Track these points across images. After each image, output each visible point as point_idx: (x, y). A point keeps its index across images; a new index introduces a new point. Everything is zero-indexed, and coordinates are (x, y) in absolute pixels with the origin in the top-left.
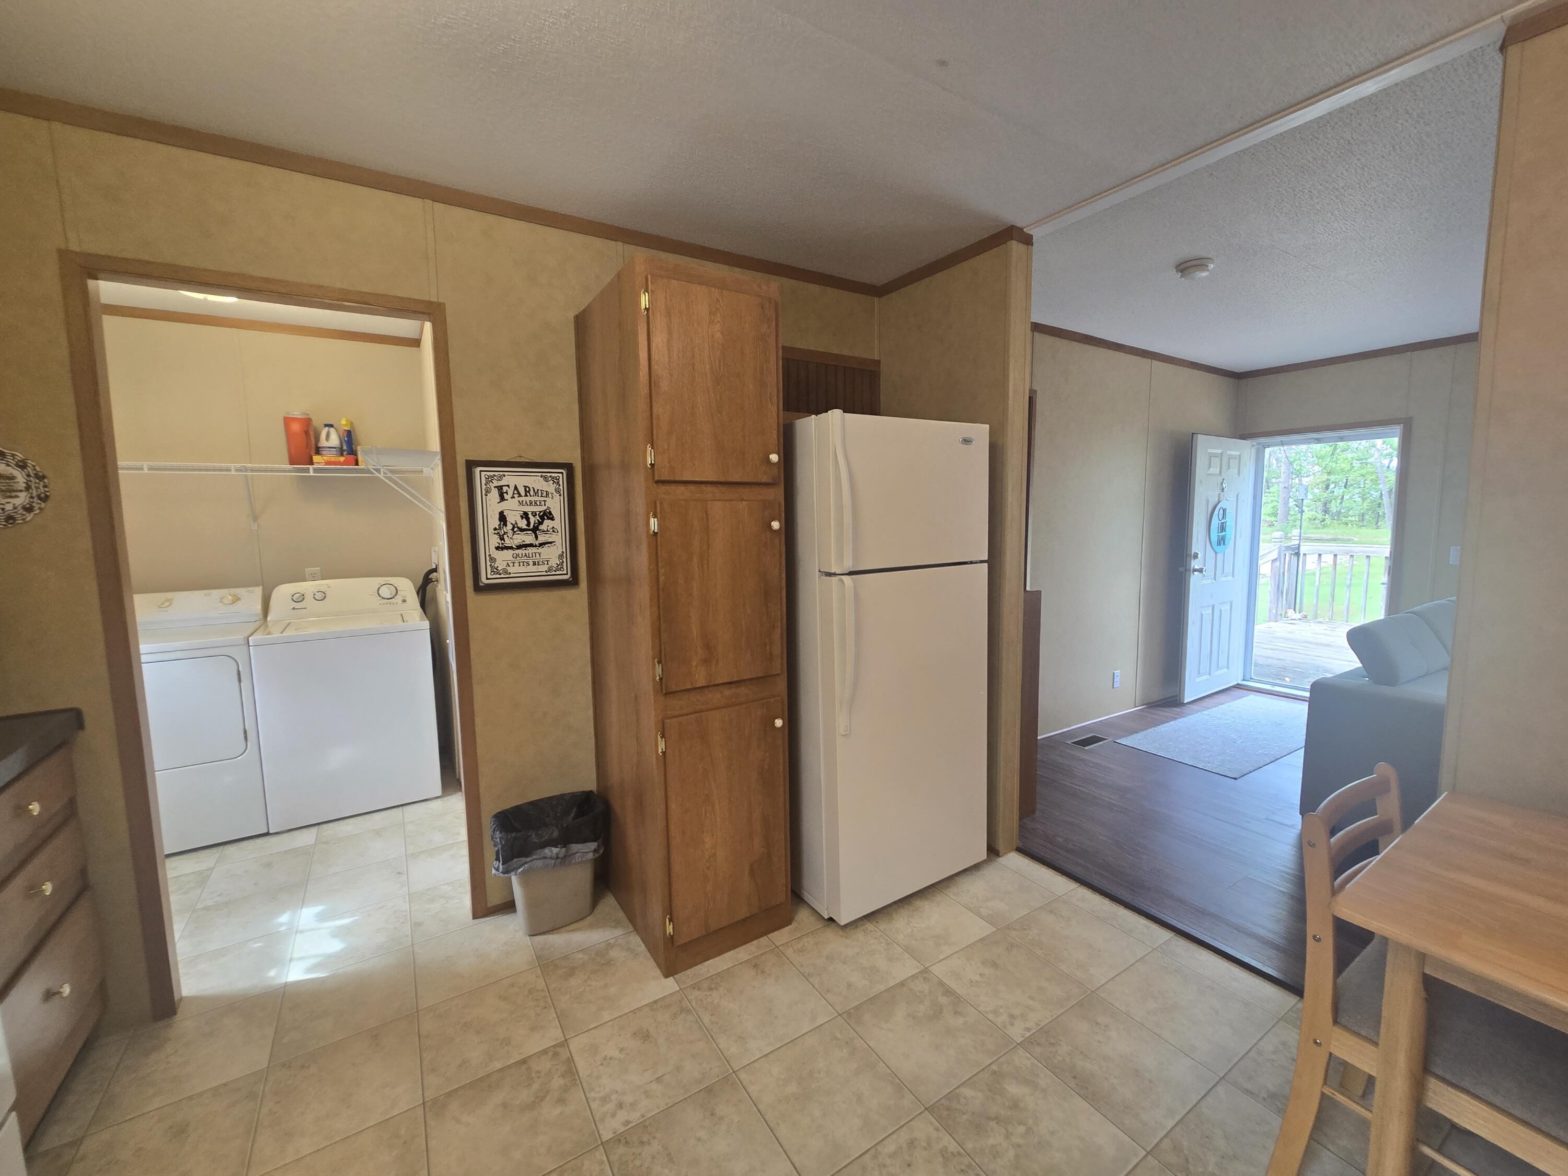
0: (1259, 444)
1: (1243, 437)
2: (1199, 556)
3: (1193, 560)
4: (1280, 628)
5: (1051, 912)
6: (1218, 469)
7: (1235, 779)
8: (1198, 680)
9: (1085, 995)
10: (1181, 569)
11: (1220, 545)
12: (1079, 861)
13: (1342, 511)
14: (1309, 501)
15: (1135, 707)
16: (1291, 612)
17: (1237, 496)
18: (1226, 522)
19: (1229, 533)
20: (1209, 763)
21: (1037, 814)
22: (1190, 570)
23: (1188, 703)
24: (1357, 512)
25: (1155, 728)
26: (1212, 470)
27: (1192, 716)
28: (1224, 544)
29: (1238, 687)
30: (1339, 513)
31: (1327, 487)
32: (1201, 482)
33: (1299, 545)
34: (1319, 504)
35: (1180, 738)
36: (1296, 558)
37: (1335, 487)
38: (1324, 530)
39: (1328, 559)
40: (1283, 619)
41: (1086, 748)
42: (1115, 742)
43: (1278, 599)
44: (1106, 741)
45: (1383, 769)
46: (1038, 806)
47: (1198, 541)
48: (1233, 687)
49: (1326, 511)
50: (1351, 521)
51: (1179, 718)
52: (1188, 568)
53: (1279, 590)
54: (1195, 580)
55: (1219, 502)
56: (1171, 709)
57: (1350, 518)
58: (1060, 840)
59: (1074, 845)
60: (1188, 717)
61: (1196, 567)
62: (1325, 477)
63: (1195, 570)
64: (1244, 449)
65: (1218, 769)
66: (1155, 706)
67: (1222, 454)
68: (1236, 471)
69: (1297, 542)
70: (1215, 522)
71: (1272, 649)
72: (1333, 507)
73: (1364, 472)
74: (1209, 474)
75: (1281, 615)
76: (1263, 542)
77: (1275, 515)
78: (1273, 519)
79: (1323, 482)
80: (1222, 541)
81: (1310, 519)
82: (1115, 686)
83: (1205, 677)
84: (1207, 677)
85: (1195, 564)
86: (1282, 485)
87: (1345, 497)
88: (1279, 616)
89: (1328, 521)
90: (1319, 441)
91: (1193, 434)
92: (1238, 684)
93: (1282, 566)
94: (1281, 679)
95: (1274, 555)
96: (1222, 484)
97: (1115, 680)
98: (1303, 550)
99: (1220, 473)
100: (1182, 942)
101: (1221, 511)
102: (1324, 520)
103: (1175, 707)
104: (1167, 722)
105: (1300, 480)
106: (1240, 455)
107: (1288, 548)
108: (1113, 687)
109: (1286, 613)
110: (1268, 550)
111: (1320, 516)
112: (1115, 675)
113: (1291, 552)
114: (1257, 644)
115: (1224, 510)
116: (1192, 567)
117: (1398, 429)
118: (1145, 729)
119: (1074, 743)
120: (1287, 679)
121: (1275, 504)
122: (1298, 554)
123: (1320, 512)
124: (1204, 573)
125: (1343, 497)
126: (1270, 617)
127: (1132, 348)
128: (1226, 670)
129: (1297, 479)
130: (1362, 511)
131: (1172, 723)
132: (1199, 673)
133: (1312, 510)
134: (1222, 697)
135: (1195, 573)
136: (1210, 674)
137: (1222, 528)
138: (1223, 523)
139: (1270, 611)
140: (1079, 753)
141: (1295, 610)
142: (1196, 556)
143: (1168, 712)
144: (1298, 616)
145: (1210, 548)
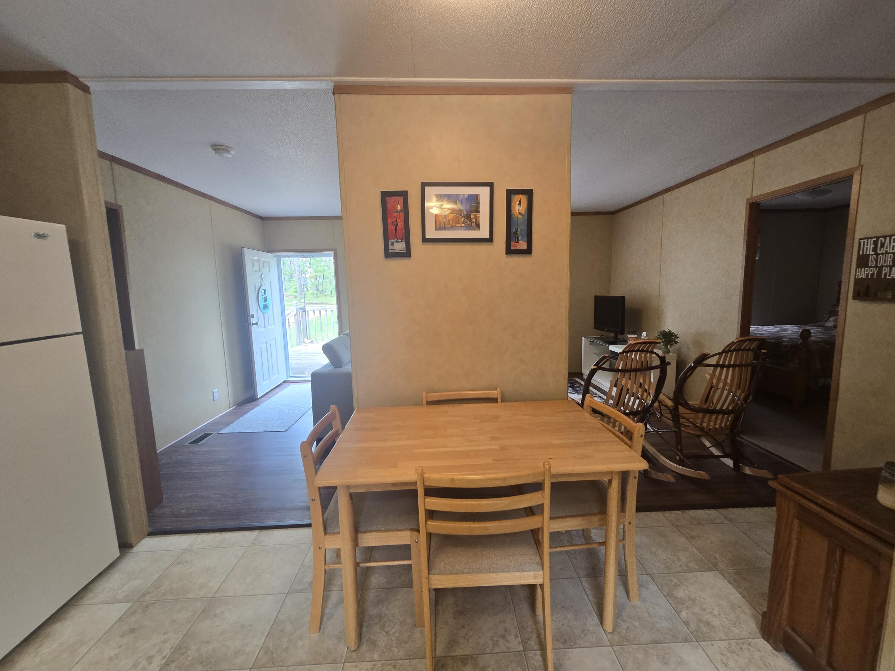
0: (277, 256)
1: (269, 252)
2: (254, 316)
3: (251, 318)
4: (302, 348)
5: (179, 563)
6: (258, 268)
7: (286, 431)
8: (264, 383)
9: (207, 603)
10: (246, 324)
11: (265, 309)
12: (197, 518)
13: (324, 290)
14: (310, 285)
15: (230, 408)
16: (306, 339)
17: (270, 283)
18: (266, 297)
19: (269, 302)
20: (273, 427)
21: (165, 501)
22: (250, 324)
23: (260, 398)
24: (329, 290)
25: (243, 417)
26: (255, 269)
27: (263, 404)
28: (267, 309)
29: (285, 382)
30: (322, 290)
31: (316, 279)
32: (250, 275)
33: (305, 307)
34: (314, 286)
35: (257, 419)
36: (304, 313)
37: (319, 279)
38: (318, 299)
39: (317, 313)
40: (303, 343)
41: (199, 443)
42: (218, 433)
43: (299, 334)
44: (213, 434)
45: (333, 408)
46: (164, 496)
47: (253, 308)
48: (282, 383)
49: (317, 290)
50: (327, 294)
51: (255, 408)
52: (249, 323)
53: (299, 330)
54: (254, 330)
55: (261, 286)
56: (251, 403)
57: (327, 293)
58: (183, 511)
59: (193, 510)
60: (260, 405)
61: (254, 322)
62: (315, 274)
63: (253, 324)
64: (270, 258)
65: (277, 429)
66: (242, 405)
67: (259, 260)
68: (268, 269)
69: (304, 305)
70: (261, 298)
71: (299, 359)
72: (320, 288)
73: (329, 272)
74: (253, 271)
75: (302, 341)
76: (287, 306)
77: (296, 292)
78: (296, 294)
79: (314, 276)
80: (266, 307)
81: (312, 294)
82: (215, 400)
83: (267, 381)
84: (269, 380)
85: (253, 321)
86: (297, 277)
87: (324, 283)
88: (301, 342)
89: (319, 295)
90: (304, 256)
91: (241, 247)
92: (285, 381)
93: (299, 318)
94: (303, 374)
95: (295, 312)
96: (261, 276)
97: (215, 396)
98: (307, 309)
99: (260, 270)
100: (264, 533)
101: (263, 291)
102: (317, 294)
103: (253, 402)
104: (249, 412)
105: (305, 275)
106: (269, 261)
107: (300, 308)
108: (214, 400)
109: (304, 340)
110: (291, 310)
111: (315, 292)
112: (214, 392)
113: (302, 310)
114: (291, 358)
115: (265, 290)
116: (251, 322)
117: (332, 253)
118: (237, 420)
119: (191, 443)
120: (306, 373)
121: (296, 286)
122: (305, 311)
123: (315, 290)
124: (258, 325)
125: (323, 283)
126: (297, 344)
127: (195, 190)
128: (277, 375)
129: (304, 274)
130: (331, 290)
131: (252, 411)
132: (264, 380)
133: (312, 290)
134: (277, 389)
135: (254, 325)
136: (269, 379)
137: (265, 300)
138: (265, 297)
139: (297, 340)
140: (196, 448)
141: (307, 338)
142: (253, 316)
143: (249, 406)
144: (309, 341)
145: (260, 311)
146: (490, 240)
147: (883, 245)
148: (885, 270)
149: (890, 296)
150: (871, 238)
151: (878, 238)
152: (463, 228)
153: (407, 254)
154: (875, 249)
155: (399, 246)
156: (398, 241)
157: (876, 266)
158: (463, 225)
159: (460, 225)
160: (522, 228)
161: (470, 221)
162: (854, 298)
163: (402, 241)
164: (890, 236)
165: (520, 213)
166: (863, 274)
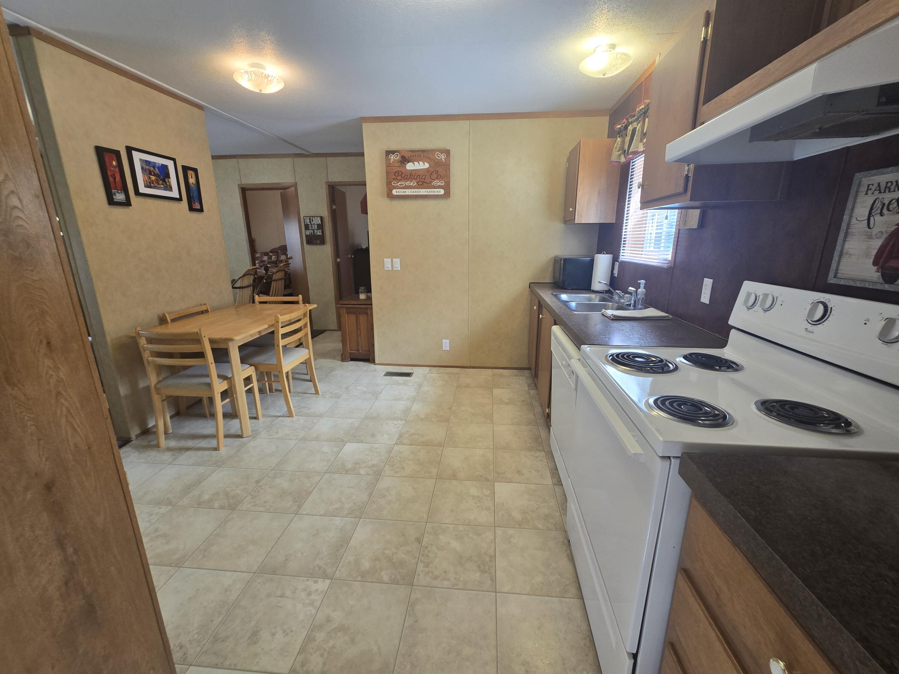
146: (180, 199)
147: (312, 220)
148: (316, 231)
149: (318, 242)
150: (308, 217)
151: (310, 217)
152: (162, 189)
153: (127, 203)
154: (310, 222)
155: (120, 197)
156: (119, 193)
157: (312, 229)
158: (162, 186)
159: (160, 186)
160: (195, 194)
161: (166, 184)
162: (307, 244)
163: (121, 193)
164: (314, 217)
165: (193, 183)
166: (308, 233)
